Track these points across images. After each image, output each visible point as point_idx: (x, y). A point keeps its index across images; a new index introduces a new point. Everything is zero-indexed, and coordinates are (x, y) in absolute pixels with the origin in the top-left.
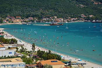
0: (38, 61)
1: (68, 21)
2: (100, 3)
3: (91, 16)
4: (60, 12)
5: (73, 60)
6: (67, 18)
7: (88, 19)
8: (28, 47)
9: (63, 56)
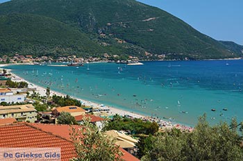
0: (54, 108)
1: (89, 61)
2: (124, 42)
3: (115, 56)
4: (79, 51)
5: (95, 106)
6: (88, 58)
7: (112, 59)
8: (42, 92)
9: (83, 102)
